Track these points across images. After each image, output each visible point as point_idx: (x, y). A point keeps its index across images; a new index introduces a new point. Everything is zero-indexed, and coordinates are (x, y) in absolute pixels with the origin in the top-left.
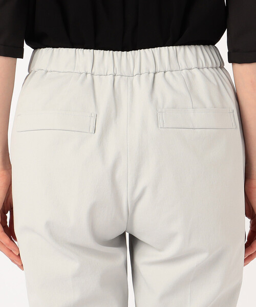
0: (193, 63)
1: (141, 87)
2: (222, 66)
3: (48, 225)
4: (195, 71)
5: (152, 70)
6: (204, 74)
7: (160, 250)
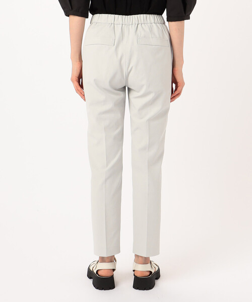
0: (153, 21)
1: (132, 29)
2: (164, 23)
3: (95, 80)
4: (154, 24)
5: (137, 23)
6: (157, 26)
7: (138, 92)
